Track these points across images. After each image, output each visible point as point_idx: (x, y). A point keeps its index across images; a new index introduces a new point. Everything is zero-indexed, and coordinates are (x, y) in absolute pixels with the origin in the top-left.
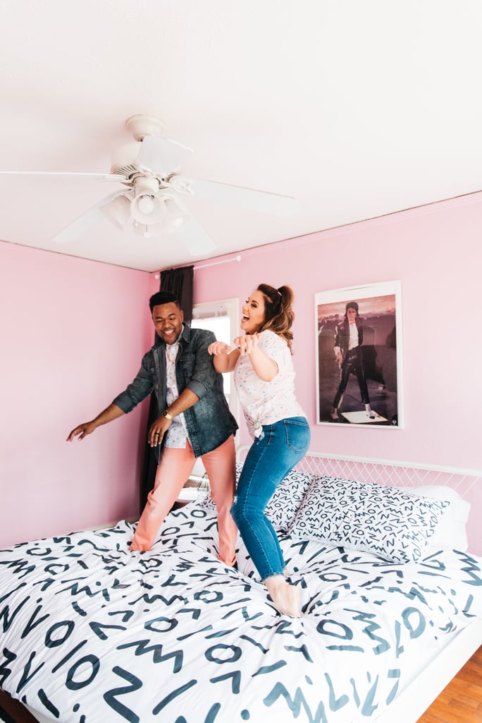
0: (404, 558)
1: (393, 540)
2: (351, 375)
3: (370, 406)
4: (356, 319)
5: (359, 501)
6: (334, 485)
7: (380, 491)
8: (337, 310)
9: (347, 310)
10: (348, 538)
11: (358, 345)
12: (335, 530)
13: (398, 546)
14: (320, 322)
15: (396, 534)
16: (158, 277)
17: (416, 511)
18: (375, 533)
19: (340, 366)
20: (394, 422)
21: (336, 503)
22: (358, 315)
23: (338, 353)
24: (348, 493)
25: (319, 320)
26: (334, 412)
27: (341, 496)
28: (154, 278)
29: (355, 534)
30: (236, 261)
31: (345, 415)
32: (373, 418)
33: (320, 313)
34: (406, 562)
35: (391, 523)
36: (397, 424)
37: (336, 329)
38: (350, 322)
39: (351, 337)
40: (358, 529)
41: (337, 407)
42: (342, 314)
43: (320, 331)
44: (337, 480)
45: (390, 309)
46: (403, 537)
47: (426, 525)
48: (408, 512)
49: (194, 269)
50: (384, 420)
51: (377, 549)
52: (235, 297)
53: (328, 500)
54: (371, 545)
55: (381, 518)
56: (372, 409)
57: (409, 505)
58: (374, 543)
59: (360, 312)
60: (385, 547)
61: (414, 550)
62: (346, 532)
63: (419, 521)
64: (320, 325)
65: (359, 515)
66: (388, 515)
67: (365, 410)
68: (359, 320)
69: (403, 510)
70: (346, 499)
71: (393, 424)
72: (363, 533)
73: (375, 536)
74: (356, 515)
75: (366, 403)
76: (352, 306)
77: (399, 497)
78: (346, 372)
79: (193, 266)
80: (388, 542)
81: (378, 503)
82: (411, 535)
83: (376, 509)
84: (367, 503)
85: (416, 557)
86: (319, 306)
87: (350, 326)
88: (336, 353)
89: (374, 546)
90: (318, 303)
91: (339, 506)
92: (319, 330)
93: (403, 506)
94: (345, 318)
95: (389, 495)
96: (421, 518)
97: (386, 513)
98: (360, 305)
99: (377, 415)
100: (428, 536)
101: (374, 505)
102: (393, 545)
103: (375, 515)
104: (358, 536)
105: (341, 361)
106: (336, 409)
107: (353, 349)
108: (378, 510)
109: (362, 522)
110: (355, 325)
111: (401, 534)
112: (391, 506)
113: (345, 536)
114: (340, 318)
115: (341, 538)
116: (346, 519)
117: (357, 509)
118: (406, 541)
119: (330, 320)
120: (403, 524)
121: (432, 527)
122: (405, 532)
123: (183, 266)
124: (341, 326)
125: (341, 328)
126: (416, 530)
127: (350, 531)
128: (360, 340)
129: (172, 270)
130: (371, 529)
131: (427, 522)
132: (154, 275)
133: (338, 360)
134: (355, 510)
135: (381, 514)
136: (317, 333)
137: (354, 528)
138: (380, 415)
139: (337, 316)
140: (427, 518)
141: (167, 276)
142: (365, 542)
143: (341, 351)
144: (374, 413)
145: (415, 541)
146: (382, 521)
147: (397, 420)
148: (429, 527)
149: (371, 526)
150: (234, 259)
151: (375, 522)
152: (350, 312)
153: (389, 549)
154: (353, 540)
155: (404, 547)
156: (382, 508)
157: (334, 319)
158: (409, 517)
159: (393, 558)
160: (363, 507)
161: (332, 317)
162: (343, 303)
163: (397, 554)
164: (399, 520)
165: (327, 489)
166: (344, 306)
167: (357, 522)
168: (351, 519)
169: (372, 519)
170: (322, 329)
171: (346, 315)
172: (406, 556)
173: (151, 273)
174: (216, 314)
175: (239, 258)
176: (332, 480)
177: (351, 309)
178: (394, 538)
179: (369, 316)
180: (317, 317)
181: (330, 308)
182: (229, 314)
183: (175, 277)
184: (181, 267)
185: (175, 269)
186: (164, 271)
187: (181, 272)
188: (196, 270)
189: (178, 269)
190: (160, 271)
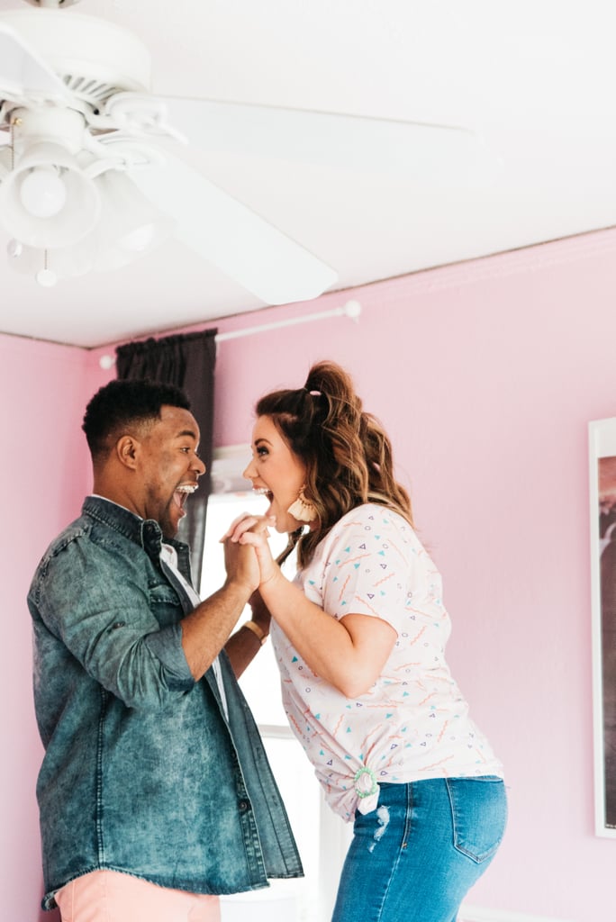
14: (607, 511)
16: (108, 362)
25: (602, 504)
28: (98, 364)
30: (345, 317)
43: (607, 541)
49: (218, 338)
79: (214, 332)
86: (604, 462)
92: (602, 535)
123: (185, 331)
129: (151, 341)
132: (98, 358)
141: (135, 359)
173: (89, 349)
175: (354, 308)
180: (595, 496)
183: (160, 366)
184: (178, 332)
185: (161, 341)
186: (126, 346)
187: (177, 348)
188: (223, 343)
189: (167, 339)
190: (114, 347)
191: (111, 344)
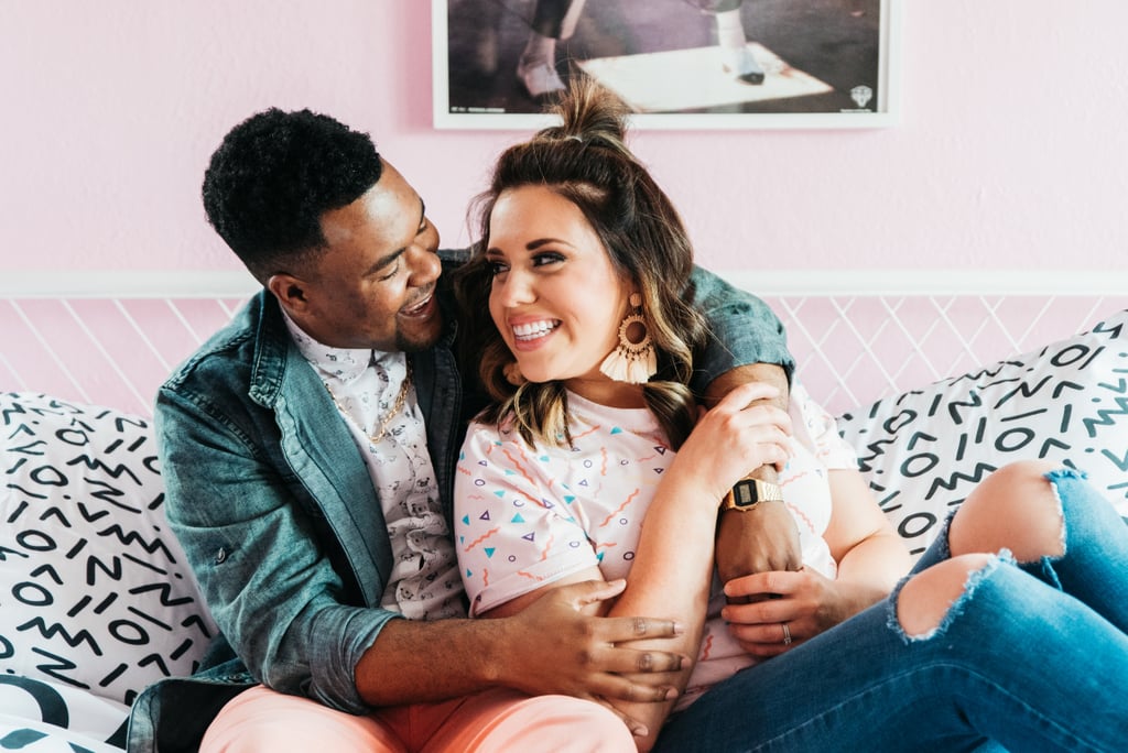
3: (745, 22)
20: (861, 95)
31: (601, 72)
32: (755, 79)
36: (872, 105)
41: (556, 33)
50: (816, 86)
56: (749, 39)
71: (853, 106)
75: (724, 8)
99: (779, 64)
106: (549, 45)
138: (796, 62)
144: (762, 58)
147: (872, 83)
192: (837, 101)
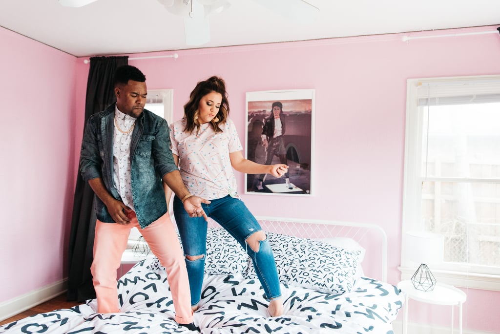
0: (341, 290)
1: (332, 277)
2: (275, 156)
3: (290, 180)
4: (280, 115)
5: (300, 251)
6: (278, 239)
7: (314, 244)
8: (264, 107)
9: (273, 108)
10: (296, 279)
11: (281, 134)
12: (285, 274)
13: (336, 282)
14: (250, 115)
15: (334, 273)
16: (87, 62)
17: (343, 257)
18: (317, 274)
19: (266, 150)
20: (308, 192)
21: (283, 253)
22: (282, 112)
23: (265, 140)
24: (291, 246)
25: (249, 113)
26: (259, 185)
27: (286, 248)
28: (83, 62)
29: (301, 275)
30: (173, 58)
31: (268, 186)
32: (291, 188)
33: (249, 108)
34: (343, 293)
35: (329, 266)
36: (309, 193)
37: (263, 121)
38: (275, 117)
39: (275, 128)
40: (303, 272)
42: (269, 111)
43: (250, 122)
44: (279, 236)
45: (307, 109)
46: (339, 275)
47: (351, 266)
48: (339, 258)
49: (129, 59)
50: (301, 190)
51: (319, 285)
52: (170, 88)
53: (276, 251)
54: (315, 282)
55: (321, 263)
56: (290, 182)
57: (338, 253)
58: (318, 281)
59: (283, 110)
60: (326, 283)
61: (348, 284)
62: (294, 274)
63: (347, 264)
64: (249, 117)
65: (303, 261)
66: (325, 261)
67: (285, 183)
68: (283, 116)
69: (335, 257)
70: (290, 250)
71: (307, 193)
72: (309, 274)
73: (318, 276)
74: (300, 261)
75: (287, 177)
76: (277, 104)
77: (329, 248)
78: (271, 154)
79: (128, 57)
80: (328, 279)
81: (316, 252)
82: (344, 273)
83: (315, 256)
84: (307, 253)
85: (350, 289)
86: (249, 103)
87: (275, 120)
88: (263, 140)
89: (317, 283)
90: (248, 99)
91: (286, 256)
92: (249, 121)
93: (334, 254)
94: (271, 113)
95: (322, 247)
96: (347, 262)
97: (323, 259)
98: (284, 104)
99: (295, 186)
100: (354, 274)
101: (312, 254)
102: (332, 281)
103: (315, 261)
104: (305, 277)
105: (267, 146)
106: (261, 182)
107: (277, 137)
108: (317, 258)
109: (306, 266)
110: (279, 119)
111: (337, 273)
112: (325, 254)
113: (293, 277)
114: (267, 113)
115: (290, 279)
116: (293, 265)
117: (300, 257)
118: (342, 278)
119: (258, 114)
120: (337, 266)
121: (354, 268)
122: (340, 271)
123: (117, 56)
124: (268, 119)
125: (268, 121)
126: (346, 270)
127: (297, 273)
128: (283, 131)
129: (104, 57)
130: (314, 271)
131: (351, 264)
132: (84, 60)
133: (265, 145)
134: (299, 258)
135: (319, 260)
136: (247, 123)
137: (299, 271)
138: (297, 186)
139: (264, 111)
140: (351, 261)
141: (98, 62)
142: (310, 281)
143: (267, 138)
144: (292, 185)
145: (347, 278)
146: (322, 265)
147: (310, 190)
148: (353, 268)
149: (314, 269)
150: (171, 56)
151: (316, 266)
152: (275, 109)
153: (329, 284)
154: (299, 280)
155: (340, 282)
156: (320, 256)
157: (262, 113)
158: (340, 261)
159: (332, 291)
160: (304, 255)
161: (260, 112)
162: (270, 102)
163: (335, 287)
164: (333, 264)
165: (273, 243)
166: (271, 104)
167: (302, 267)
168: (297, 265)
169: (313, 264)
170: (251, 121)
171: (272, 111)
172: (342, 288)
173: (77, 57)
174: (151, 101)
175: (176, 56)
176: (275, 236)
177: (276, 107)
178: (333, 276)
179: (291, 114)
180: (247, 111)
181: (259, 105)
182: (163, 102)
183: (107, 65)
184: (114, 56)
185: (108, 57)
186: (94, 58)
187: (114, 60)
188: (130, 61)
189: (110, 57)
190: (90, 57)
191: (89, 56)
192: (304, 192)
